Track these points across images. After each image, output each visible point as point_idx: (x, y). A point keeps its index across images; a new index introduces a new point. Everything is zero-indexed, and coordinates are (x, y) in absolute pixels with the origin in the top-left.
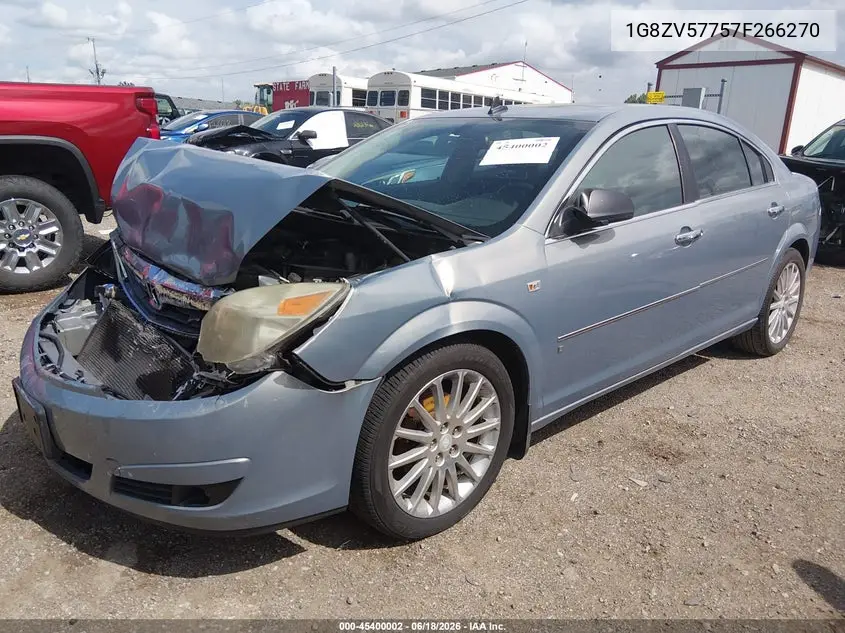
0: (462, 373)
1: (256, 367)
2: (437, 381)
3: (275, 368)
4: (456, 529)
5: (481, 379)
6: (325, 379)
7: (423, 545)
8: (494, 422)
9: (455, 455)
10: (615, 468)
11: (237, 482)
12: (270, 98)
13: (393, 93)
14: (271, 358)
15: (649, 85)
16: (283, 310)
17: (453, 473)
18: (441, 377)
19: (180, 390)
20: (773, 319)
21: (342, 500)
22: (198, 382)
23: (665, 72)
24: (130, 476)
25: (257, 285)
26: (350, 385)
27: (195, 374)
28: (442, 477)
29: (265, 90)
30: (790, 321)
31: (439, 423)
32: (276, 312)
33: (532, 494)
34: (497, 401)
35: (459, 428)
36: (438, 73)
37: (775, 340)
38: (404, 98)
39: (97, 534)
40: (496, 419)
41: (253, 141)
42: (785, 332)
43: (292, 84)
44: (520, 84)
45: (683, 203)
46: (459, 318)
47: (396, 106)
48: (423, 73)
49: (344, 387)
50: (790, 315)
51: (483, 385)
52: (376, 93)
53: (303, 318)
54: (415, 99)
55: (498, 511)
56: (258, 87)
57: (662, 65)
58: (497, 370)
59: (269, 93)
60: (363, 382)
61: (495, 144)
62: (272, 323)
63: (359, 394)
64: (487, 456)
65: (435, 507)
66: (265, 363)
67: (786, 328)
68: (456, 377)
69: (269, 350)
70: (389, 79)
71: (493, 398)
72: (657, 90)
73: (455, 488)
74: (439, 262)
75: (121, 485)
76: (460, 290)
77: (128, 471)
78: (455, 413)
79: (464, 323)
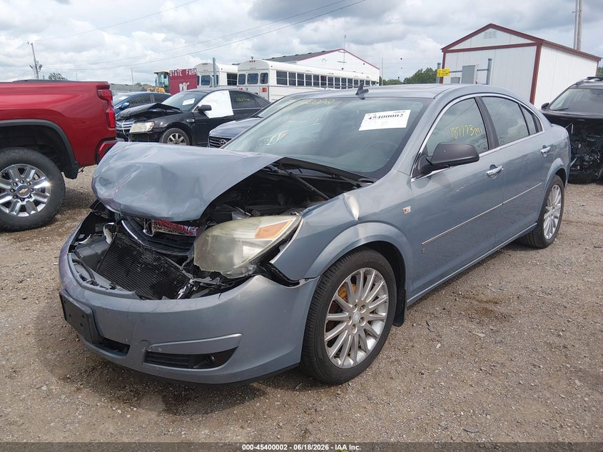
0: (362, 271)
1: (242, 274)
2: (348, 279)
3: (255, 273)
4: (369, 372)
5: (374, 272)
6: (288, 279)
7: (350, 384)
8: (385, 297)
9: (364, 324)
10: (462, 326)
11: (233, 351)
12: (166, 81)
13: (257, 74)
14: (251, 268)
15: (439, 64)
16: (258, 236)
17: (363, 335)
18: (350, 277)
19: (181, 292)
20: (546, 225)
21: (297, 359)
22: (193, 286)
23: (447, 54)
24: (160, 350)
25: (231, 220)
26: (302, 282)
27: (191, 281)
28: (356, 339)
29: (162, 76)
30: (556, 221)
31: (351, 306)
32: (254, 237)
33: (413, 346)
34: (385, 284)
35: (363, 306)
36: (284, 59)
37: (548, 236)
38: (265, 78)
39: (131, 391)
40: (385, 296)
41: (167, 114)
42: (554, 229)
43: (184, 71)
44: (342, 65)
45: (489, 149)
46: (364, 234)
47: (259, 84)
48: (273, 59)
49: (299, 283)
50: (556, 217)
51: (376, 275)
52: (244, 75)
53: (274, 240)
54: (273, 79)
55: (393, 359)
56: (157, 73)
57: (446, 50)
58: (383, 264)
59: (165, 78)
60: (310, 280)
61: (367, 116)
62: (251, 244)
63: (307, 288)
64: (383, 320)
65: (355, 360)
66: (249, 270)
67: (554, 227)
68: (359, 273)
69: (251, 262)
70: (253, 65)
71: (382, 283)
72: (443, 68)
73: (366, 345)
74: (349, 198)
75: (151, 357)
76: (363, 215)
77: (157, 347)
78: (361, 297)
79: (367, 237)
